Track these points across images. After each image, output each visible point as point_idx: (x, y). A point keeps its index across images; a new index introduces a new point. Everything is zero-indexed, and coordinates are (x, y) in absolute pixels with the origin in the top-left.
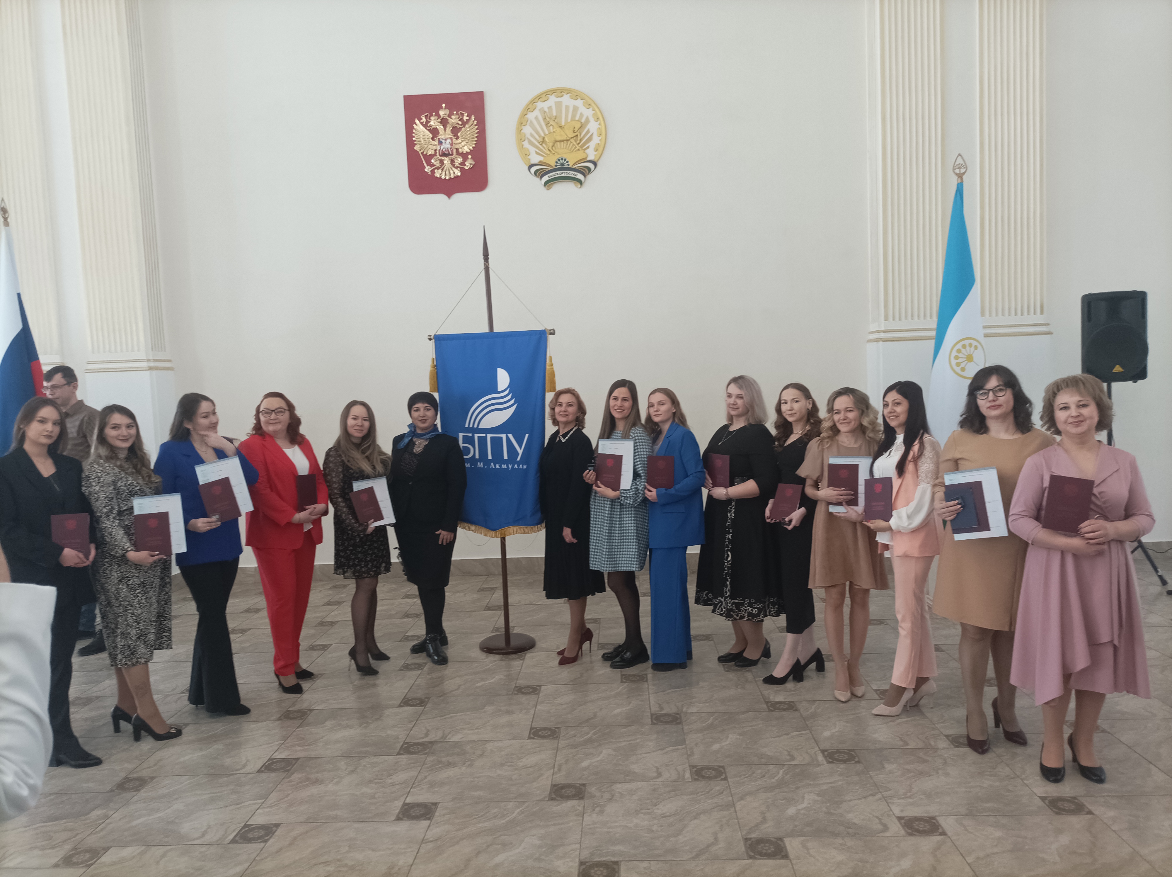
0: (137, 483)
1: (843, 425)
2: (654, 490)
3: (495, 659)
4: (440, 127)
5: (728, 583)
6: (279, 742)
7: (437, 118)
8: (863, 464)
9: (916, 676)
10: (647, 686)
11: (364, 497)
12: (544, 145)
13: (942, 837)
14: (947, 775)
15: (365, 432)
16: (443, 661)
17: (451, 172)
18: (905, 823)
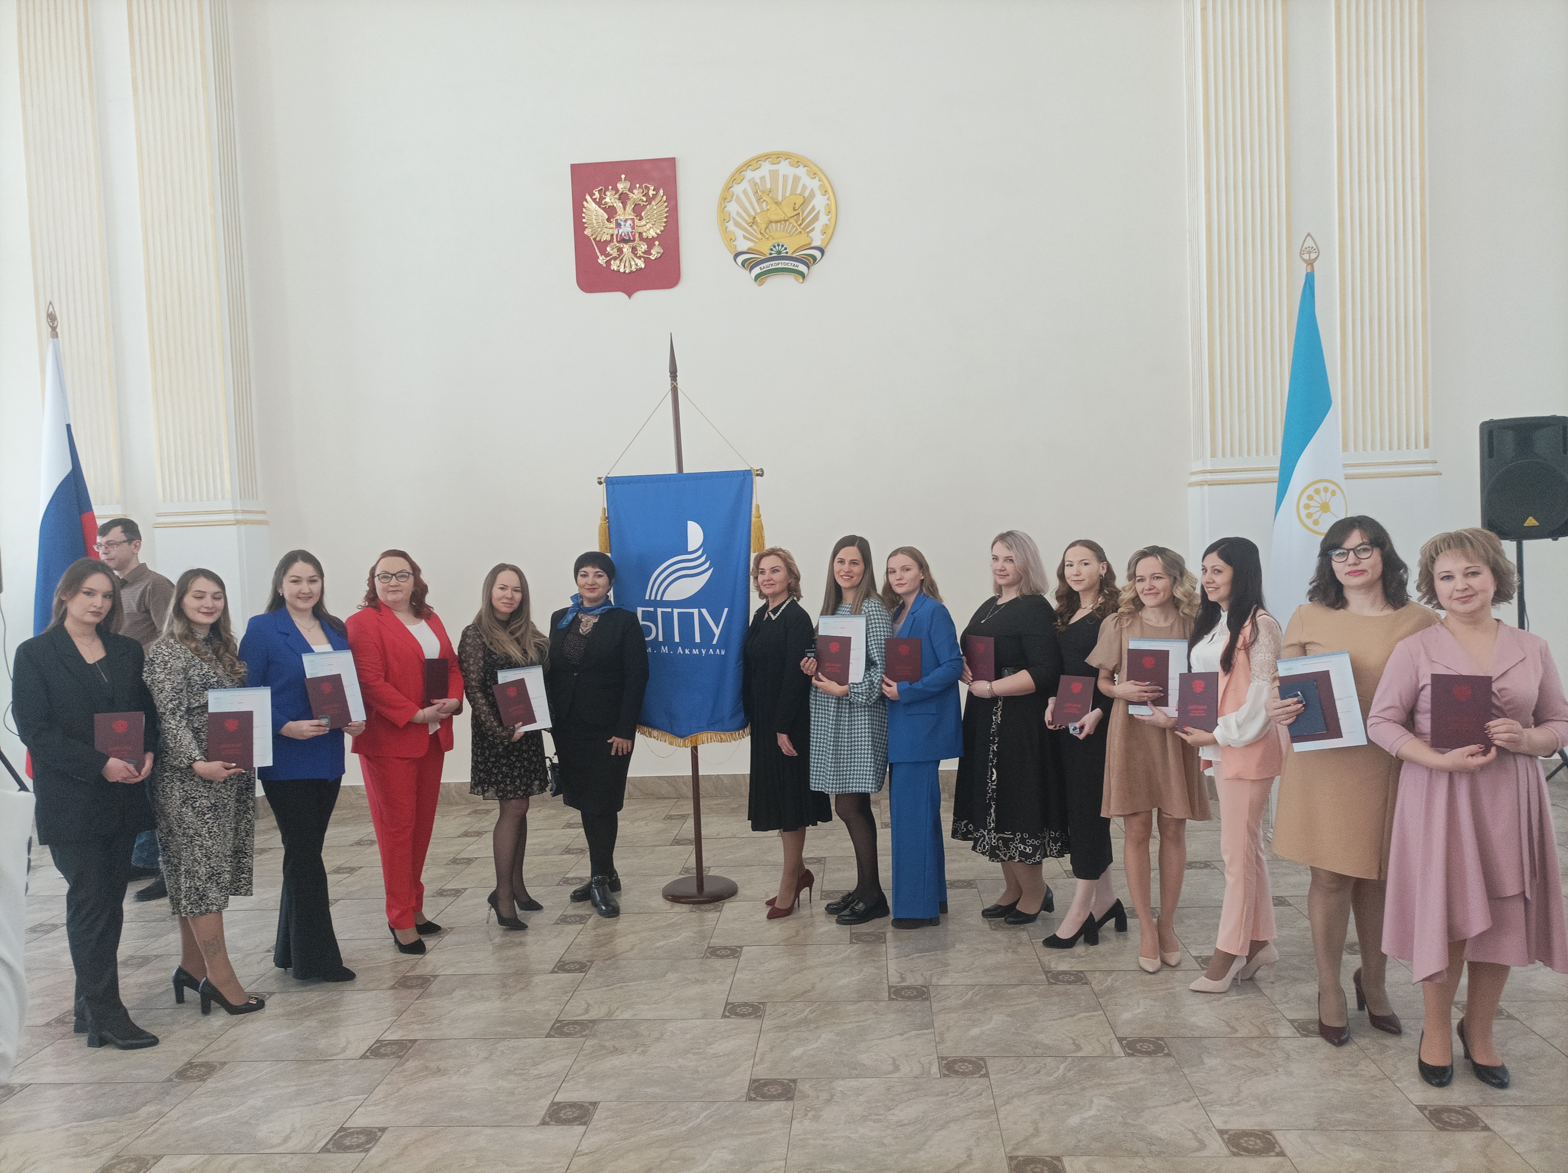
0: (214, 673)
1: (1149, 597)
2: (894, 684)
3: (683, 910)
4: (618, 205)
5: (992, 811)
6: (390, 1019)
7: (614, 192)
8: (1176, 649)
9: (1250, 938)
10: (885, 949)
11: (512, 692)
12: (754, 227)
13: (1280, 1159)
14: (1290, 1074)
15: (516, 606)
16: (613, 912)
17: (633, 263)
18: (1228, 1138)
